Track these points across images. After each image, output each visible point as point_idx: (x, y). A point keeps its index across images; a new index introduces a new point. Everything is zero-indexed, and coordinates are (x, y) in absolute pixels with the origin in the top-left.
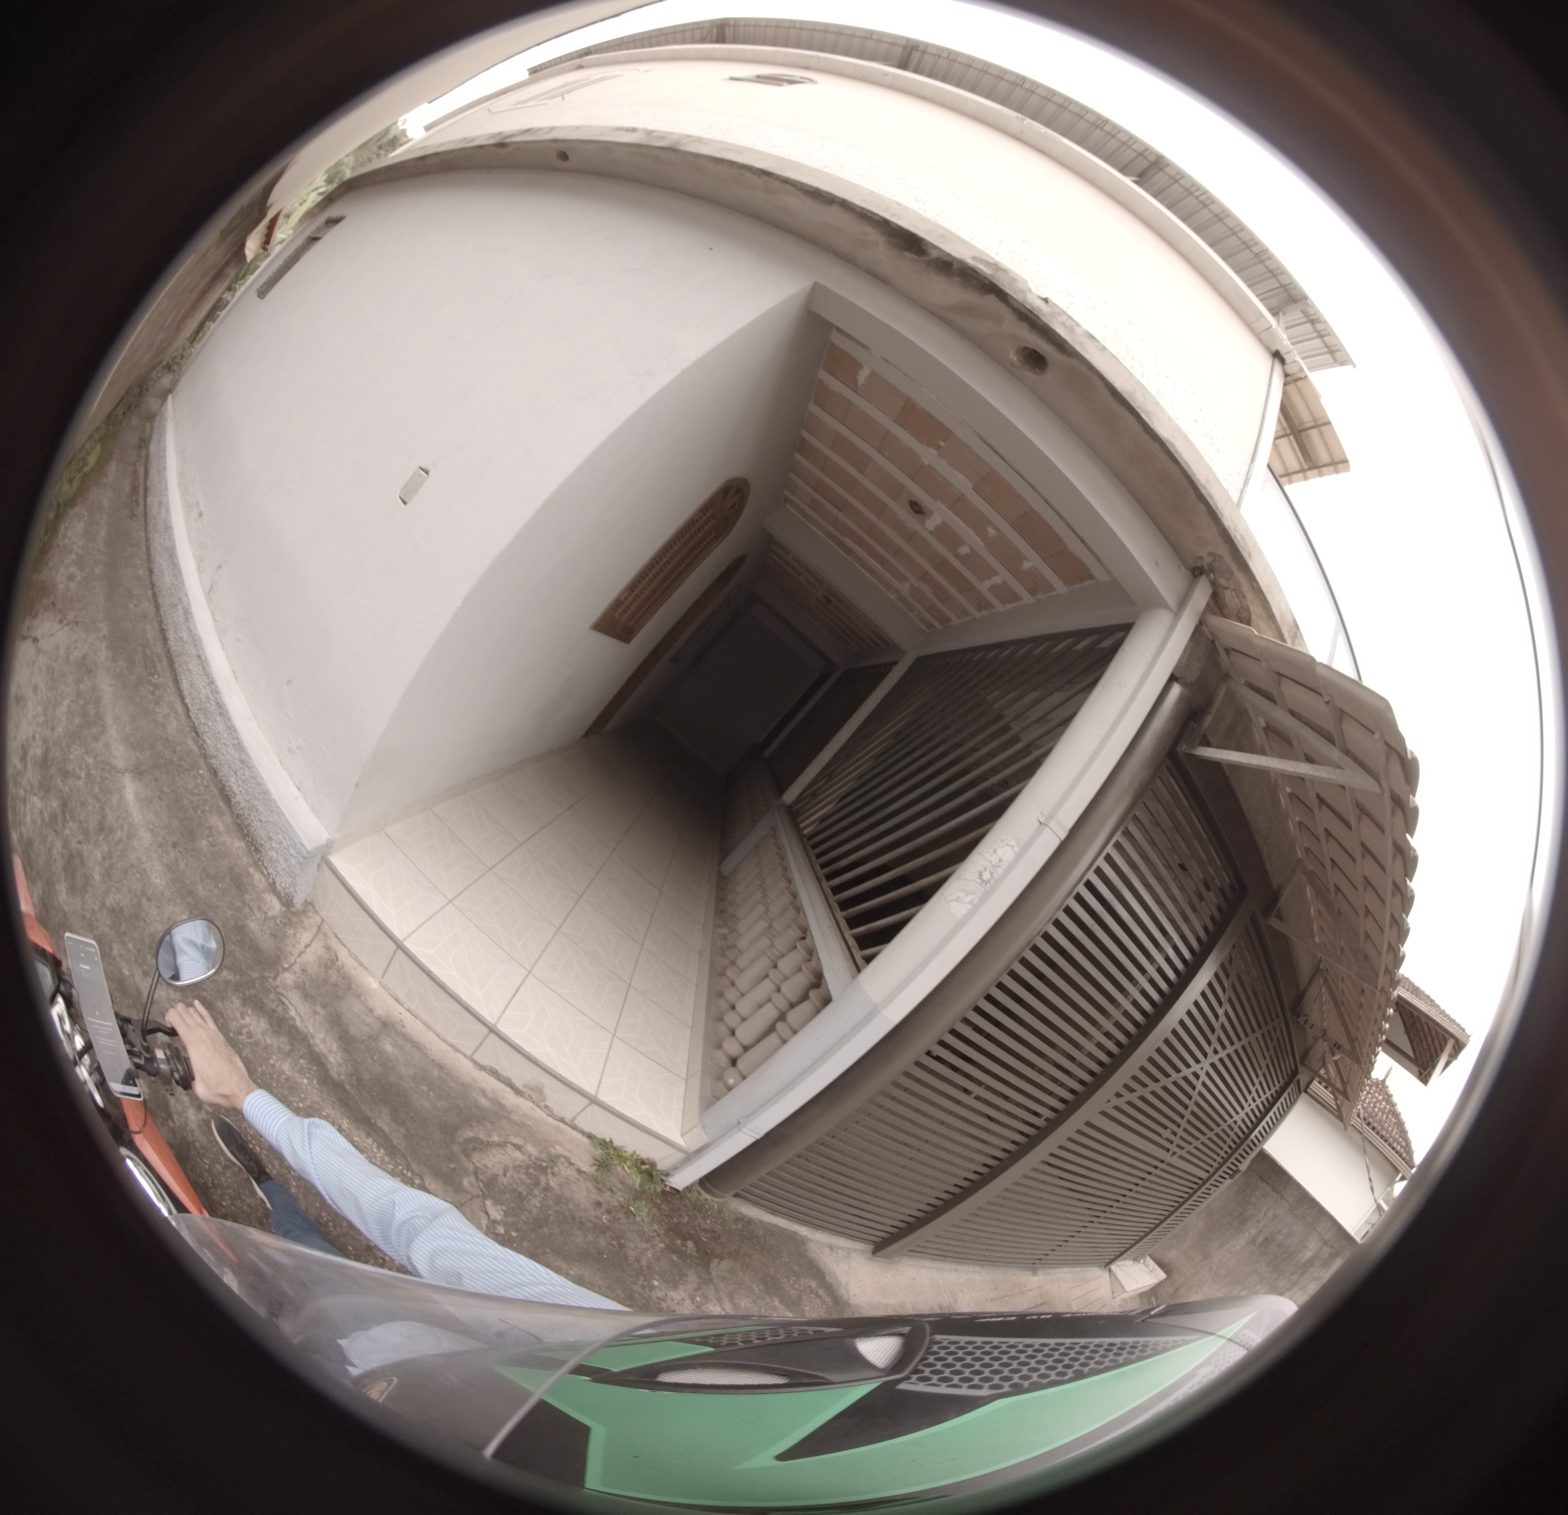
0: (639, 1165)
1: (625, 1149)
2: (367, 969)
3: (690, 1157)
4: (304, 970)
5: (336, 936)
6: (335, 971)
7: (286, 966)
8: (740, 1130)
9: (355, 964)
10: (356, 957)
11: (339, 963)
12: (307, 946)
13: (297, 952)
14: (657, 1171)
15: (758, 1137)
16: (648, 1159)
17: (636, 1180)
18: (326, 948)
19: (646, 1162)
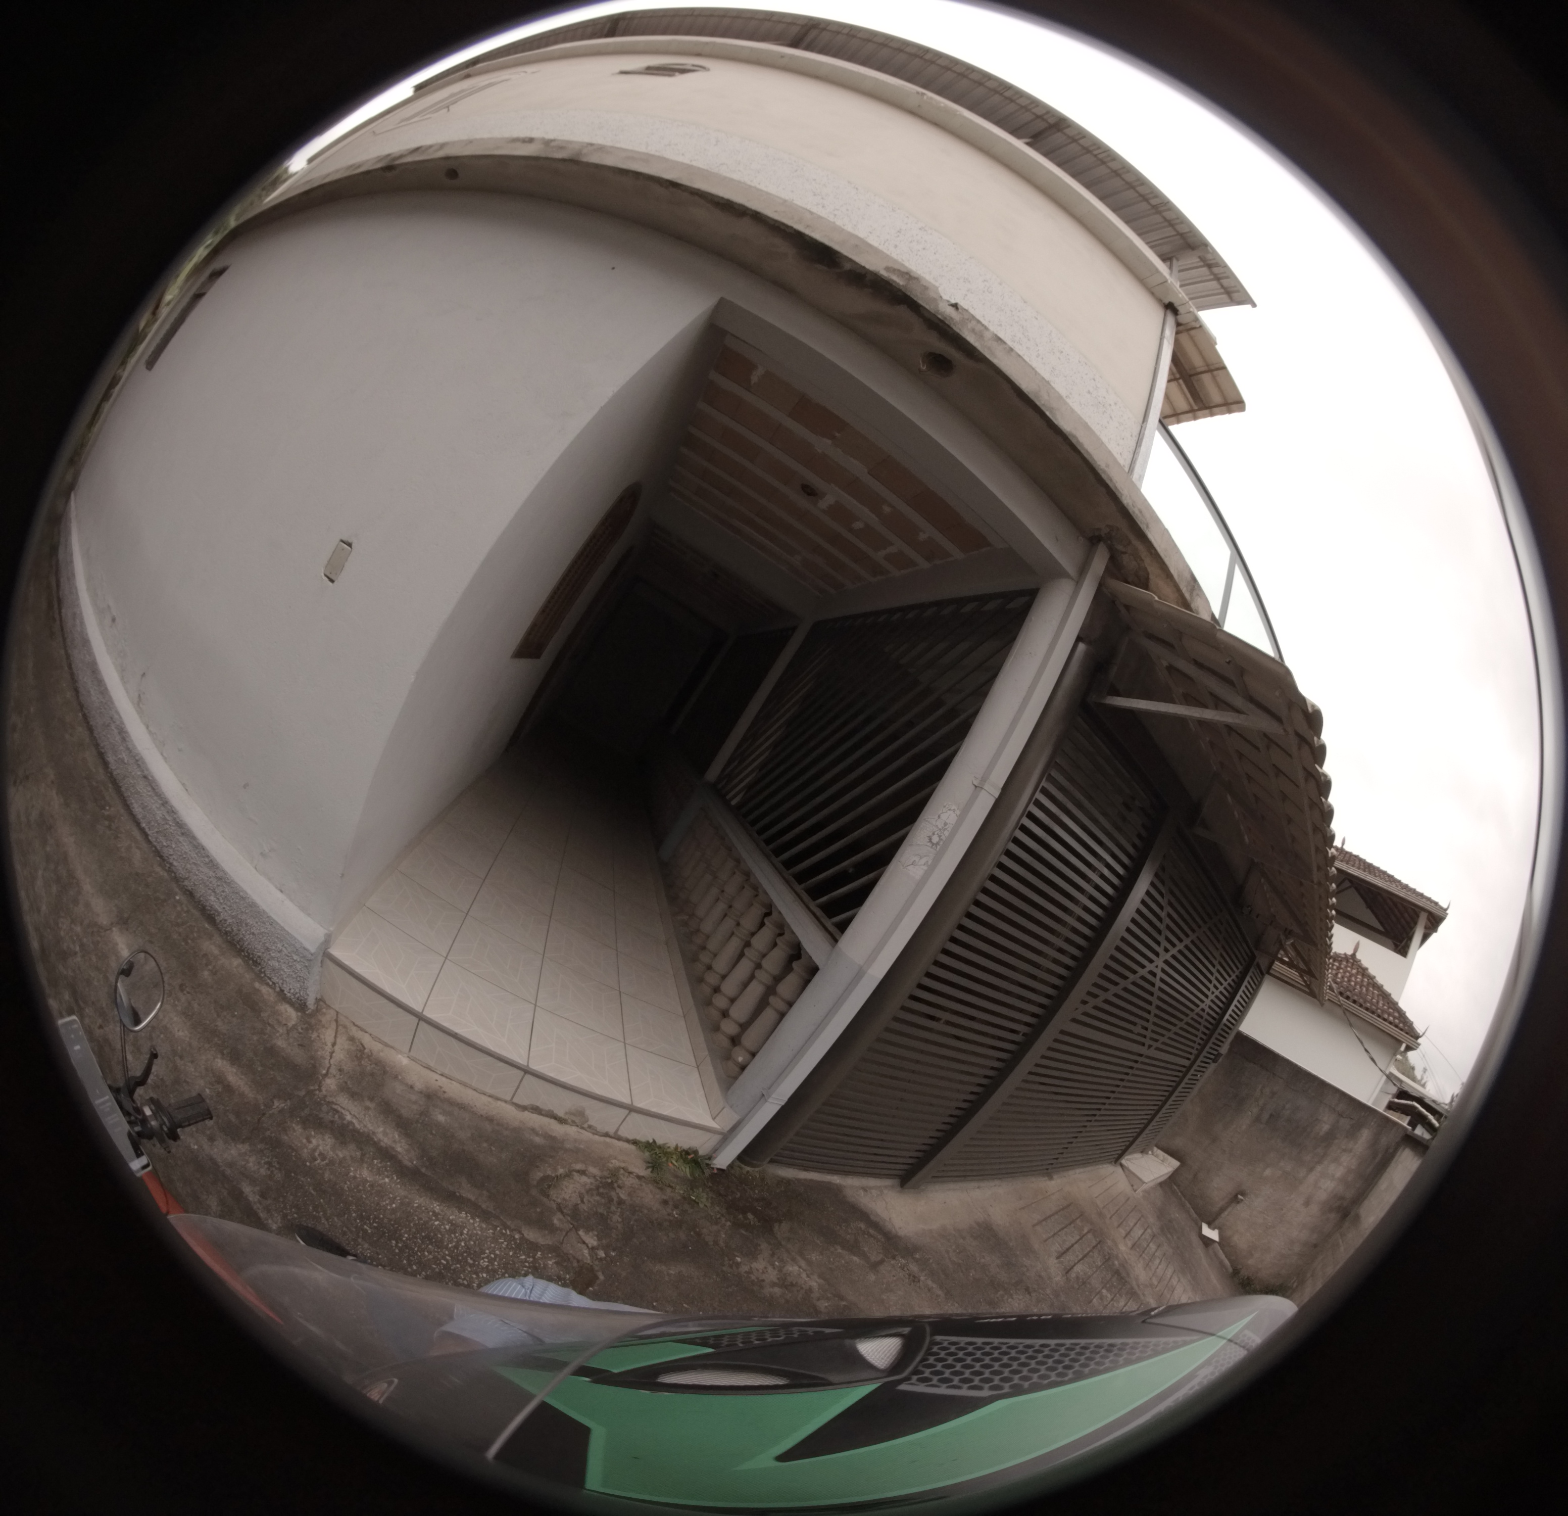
0: (684, 1156)
1: (668, 1145)
2: (392, 1047)
3: (727, 1137)
4: (340, 1070)
5: (356, 1026)
6: (366, 1060)
7: (324, 1072)
8: (766, 1101)
9: (380, 1046)
10: (379, 1039)
11: (366, 1051)
12: (334, 1044)
13: (328, 1053)
14: (701, 1157)
15: (783, 1103)
16: (690, 1148)
17: (686, 1171)
18: (350, 1040)
19: (689, 1151)
